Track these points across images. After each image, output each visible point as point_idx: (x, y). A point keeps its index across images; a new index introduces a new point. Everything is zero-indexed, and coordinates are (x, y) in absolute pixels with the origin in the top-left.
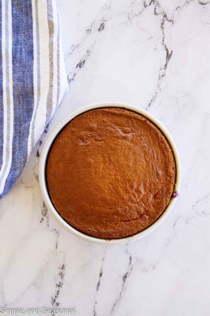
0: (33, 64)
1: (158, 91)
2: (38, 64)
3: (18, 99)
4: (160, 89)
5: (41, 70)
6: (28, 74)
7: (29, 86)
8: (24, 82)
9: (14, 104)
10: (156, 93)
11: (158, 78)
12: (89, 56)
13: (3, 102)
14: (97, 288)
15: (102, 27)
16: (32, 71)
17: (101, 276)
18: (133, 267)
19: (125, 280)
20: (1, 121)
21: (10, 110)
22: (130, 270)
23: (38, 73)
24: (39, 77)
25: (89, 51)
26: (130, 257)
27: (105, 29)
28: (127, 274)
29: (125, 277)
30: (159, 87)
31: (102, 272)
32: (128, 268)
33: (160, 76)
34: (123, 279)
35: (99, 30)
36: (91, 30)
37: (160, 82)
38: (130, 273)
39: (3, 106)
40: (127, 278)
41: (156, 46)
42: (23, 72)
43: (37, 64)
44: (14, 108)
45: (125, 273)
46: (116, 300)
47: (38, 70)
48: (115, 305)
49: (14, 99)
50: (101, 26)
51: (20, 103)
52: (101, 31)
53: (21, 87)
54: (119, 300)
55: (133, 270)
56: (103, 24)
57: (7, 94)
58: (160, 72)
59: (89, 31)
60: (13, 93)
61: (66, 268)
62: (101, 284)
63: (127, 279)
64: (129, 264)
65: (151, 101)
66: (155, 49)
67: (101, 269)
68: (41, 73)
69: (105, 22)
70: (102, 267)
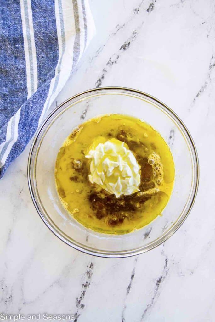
0: (55, 8)
1: (208, 81)
2: (60, 7)
3: (41, 47)
4: (211, 79)
5: (64, 14)
6: (50, 19)
7: (52, 32)
8: (46, 27)
9: (37, 53)
10: (206, 83)
11: (209, 67)
12: (135, 38)
13: (24, 51)
14: (127, 290)
15: (151, 8)
16: (54, 16)
17: (133, 278)
18: (168, 270)
19: (159, 284)
20: (24, 72)
21: (32, 59)
22: (166, 274)
23: (61, 17)
24: (62, 21)
25: (135, 32)
26: (166, 260)
27: (154, 10)
28: (162, 277)
29: (159, 281)
30: (209, 77)
31: (134, 273)
32: (163, 271)
33: (211, 65)
34: (157, 284)
35: (148, 10)
36: (138, 10)
37: (210, 72)
38: (164, 277)
39: (25, 56)
40: (161, 282)
41: (209, 32)
42: (45, 17)
43: (58, 8)
44: (37, 57)
45: (160, 277)
46: (148, 306)
47: (61, 13)
48: (147, 312)
49: (36, 48)
50: (150, 6)
51: (43, 51)
52: (150, 11)
53: (43, 34)
54: (151, 306)
55: (168, 274)
56: (153, 4)
57: (28, 42)
58: (212, 60)
59: (137, 11)
60: (35, 40)
61: (95, 267)
62: (132, 286)
63: (161, 284)
64: (165, 267)
65: (200, 91)
66: (208, 35)
67: (133, 270)
68: (64, 17)
69: (154, 3)
70: (135, 268)
